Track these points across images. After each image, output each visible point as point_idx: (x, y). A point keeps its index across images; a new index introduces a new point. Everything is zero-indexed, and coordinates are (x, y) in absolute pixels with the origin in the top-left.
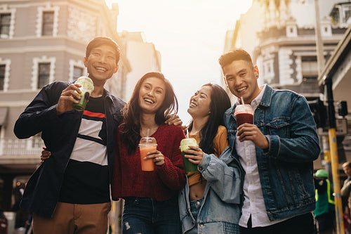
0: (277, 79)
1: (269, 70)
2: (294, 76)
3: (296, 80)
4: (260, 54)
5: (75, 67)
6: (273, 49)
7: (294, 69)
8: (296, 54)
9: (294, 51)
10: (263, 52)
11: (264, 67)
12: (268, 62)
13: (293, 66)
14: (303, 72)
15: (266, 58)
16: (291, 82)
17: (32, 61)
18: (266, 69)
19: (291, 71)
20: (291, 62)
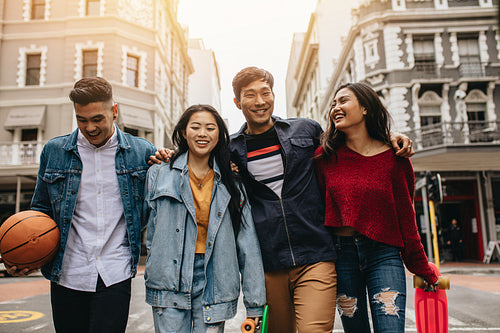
0: (382, 62)
1: (373, 53)
2: (404, 58)
3: (407, 64)
4: (358, 34)
5: (129, 55)
6: (376, 26)
7: (404, 51)
8: (405, 32)
9: (402, 28)
10: (363, 32)
11: (364, 49)
12: (370, 43)
13: (403, 47)
14: (415, 55)
15: (367, 38)
16: (401, 66)
17: (74, 47)
18: (368, 52)
19: (401, 53)
20: (400, 41)
